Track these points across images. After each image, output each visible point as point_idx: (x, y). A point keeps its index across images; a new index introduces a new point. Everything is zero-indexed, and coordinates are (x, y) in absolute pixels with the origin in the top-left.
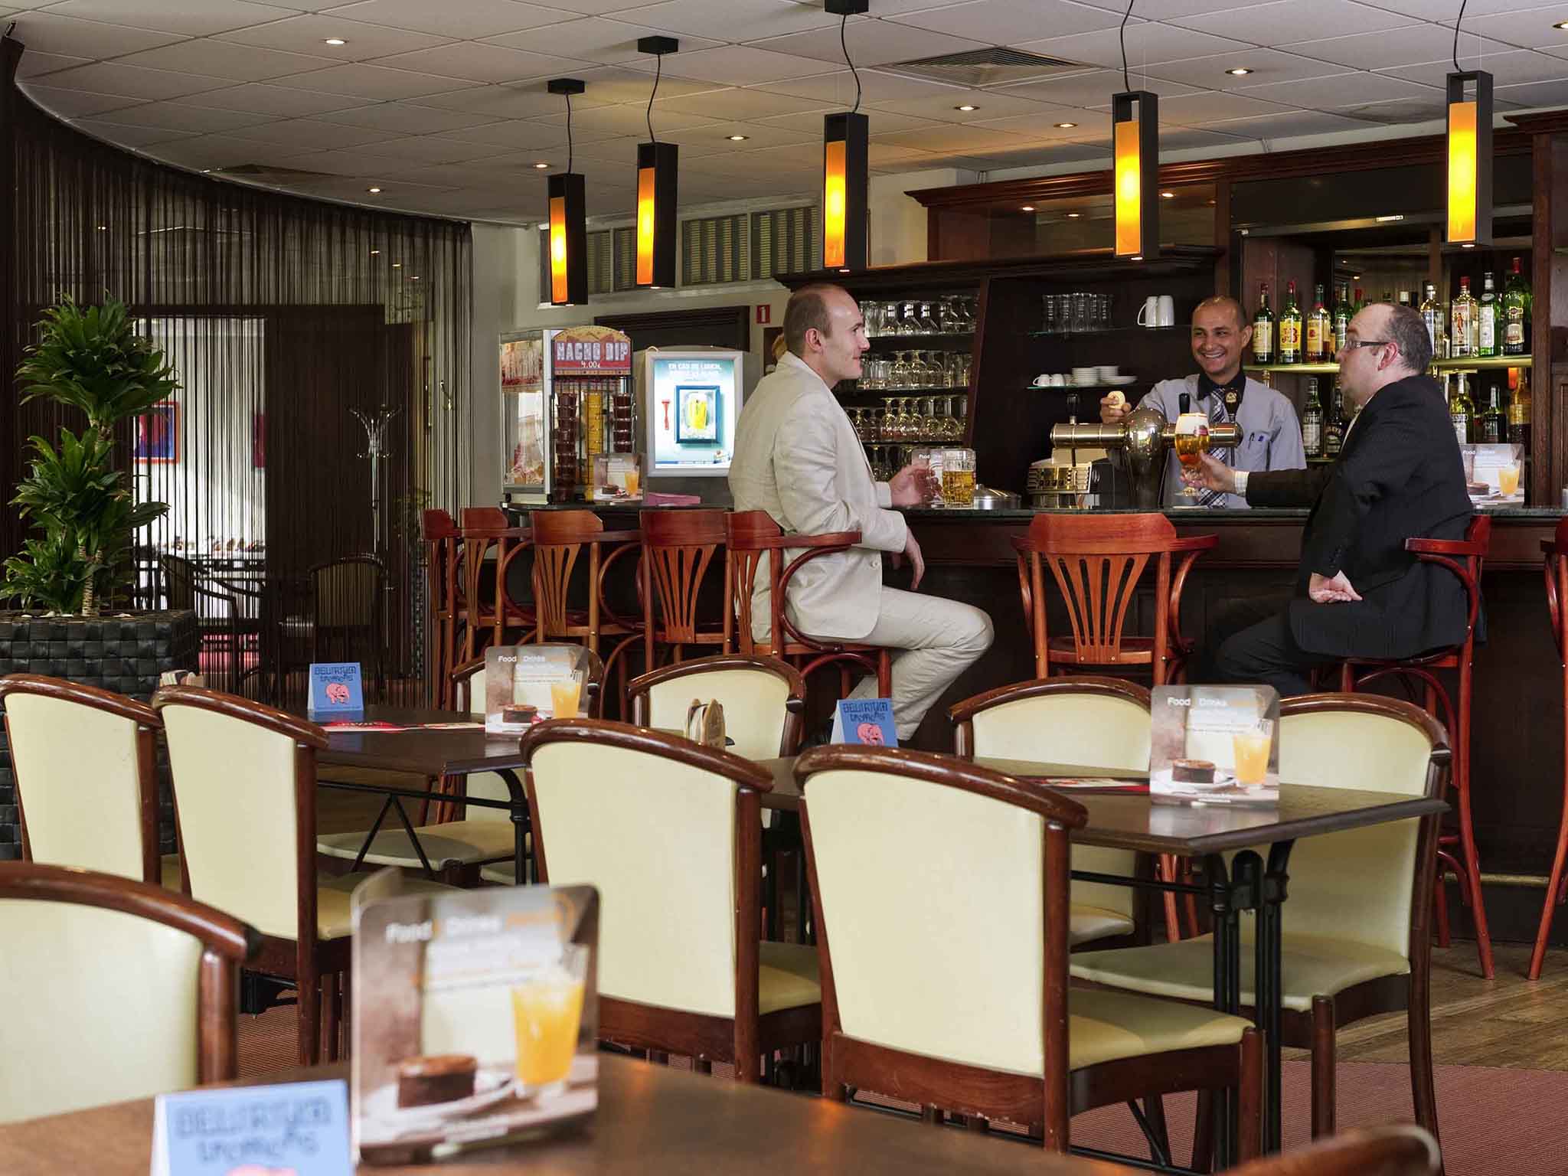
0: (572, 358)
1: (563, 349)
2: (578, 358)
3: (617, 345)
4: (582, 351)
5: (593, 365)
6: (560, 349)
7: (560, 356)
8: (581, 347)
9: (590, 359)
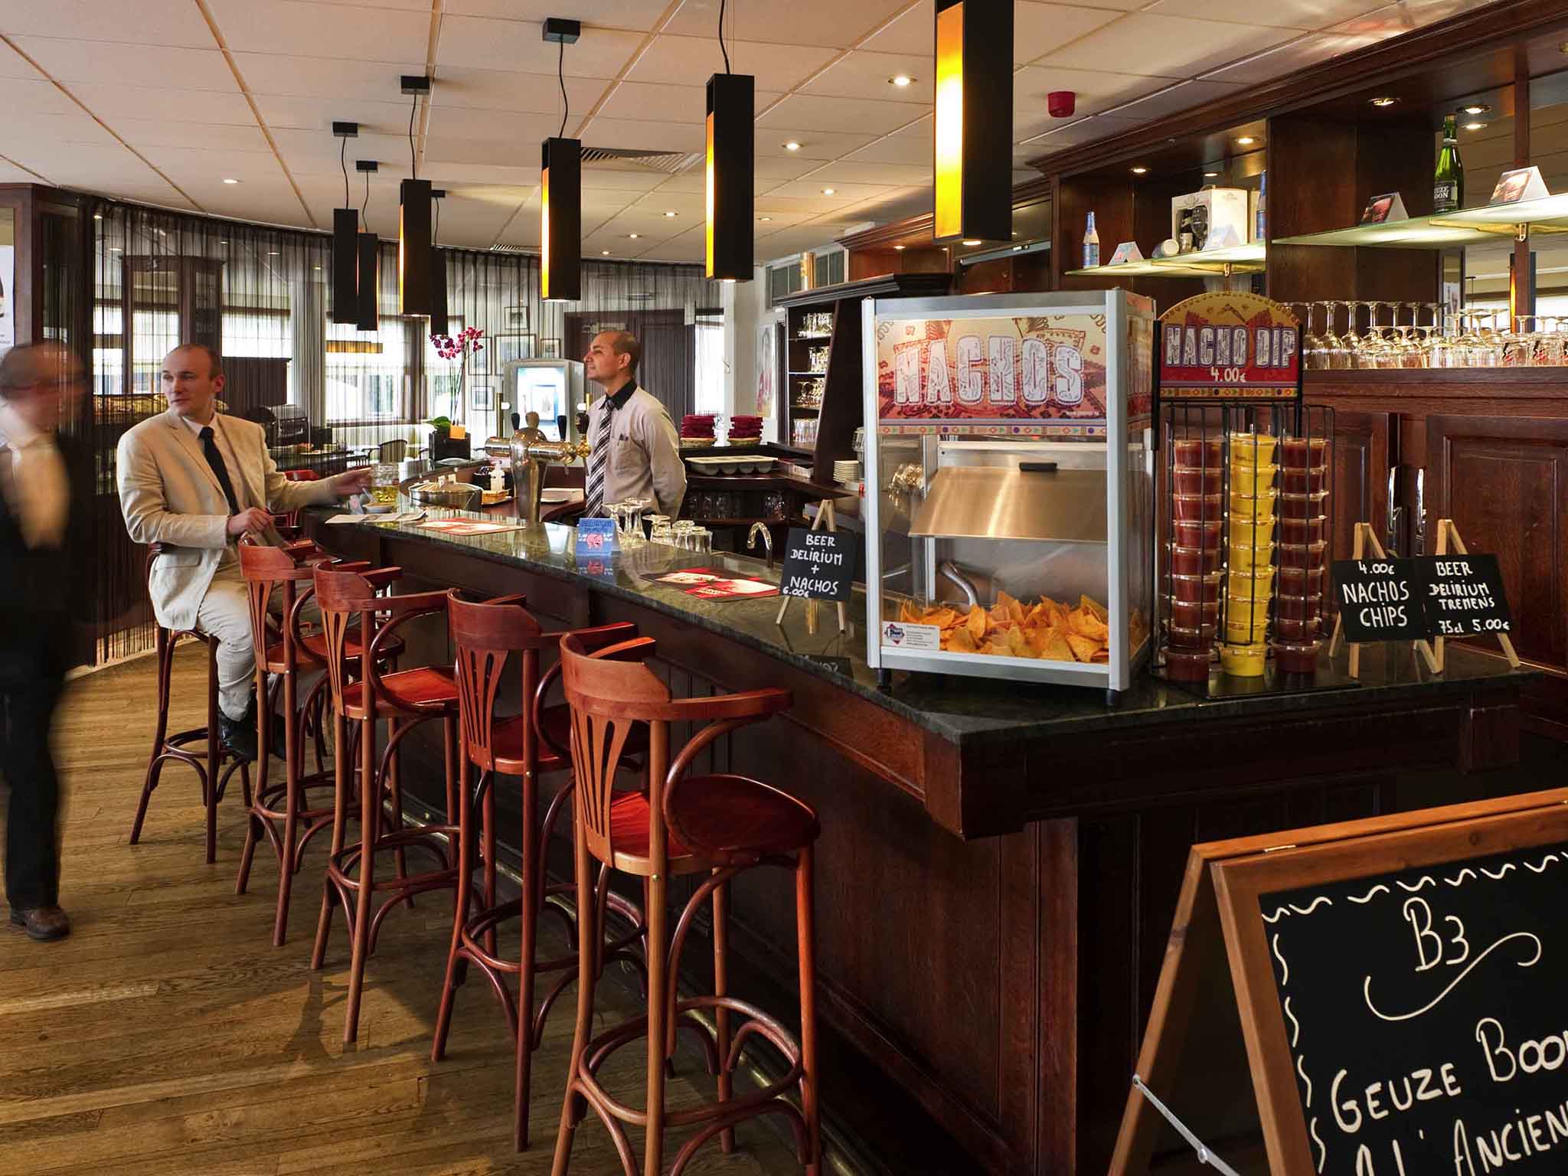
0: (1194, 362)
1: (1177, 342)
2: (1206, 361)
3: (1276, 333)
4: (1213, 345)
5: (1233, 376)
6: (1173, 340)
7: (1171, 357)
8: (1211, 337)
9: (1226, 363)
